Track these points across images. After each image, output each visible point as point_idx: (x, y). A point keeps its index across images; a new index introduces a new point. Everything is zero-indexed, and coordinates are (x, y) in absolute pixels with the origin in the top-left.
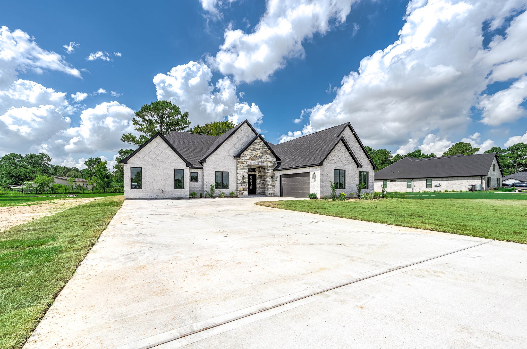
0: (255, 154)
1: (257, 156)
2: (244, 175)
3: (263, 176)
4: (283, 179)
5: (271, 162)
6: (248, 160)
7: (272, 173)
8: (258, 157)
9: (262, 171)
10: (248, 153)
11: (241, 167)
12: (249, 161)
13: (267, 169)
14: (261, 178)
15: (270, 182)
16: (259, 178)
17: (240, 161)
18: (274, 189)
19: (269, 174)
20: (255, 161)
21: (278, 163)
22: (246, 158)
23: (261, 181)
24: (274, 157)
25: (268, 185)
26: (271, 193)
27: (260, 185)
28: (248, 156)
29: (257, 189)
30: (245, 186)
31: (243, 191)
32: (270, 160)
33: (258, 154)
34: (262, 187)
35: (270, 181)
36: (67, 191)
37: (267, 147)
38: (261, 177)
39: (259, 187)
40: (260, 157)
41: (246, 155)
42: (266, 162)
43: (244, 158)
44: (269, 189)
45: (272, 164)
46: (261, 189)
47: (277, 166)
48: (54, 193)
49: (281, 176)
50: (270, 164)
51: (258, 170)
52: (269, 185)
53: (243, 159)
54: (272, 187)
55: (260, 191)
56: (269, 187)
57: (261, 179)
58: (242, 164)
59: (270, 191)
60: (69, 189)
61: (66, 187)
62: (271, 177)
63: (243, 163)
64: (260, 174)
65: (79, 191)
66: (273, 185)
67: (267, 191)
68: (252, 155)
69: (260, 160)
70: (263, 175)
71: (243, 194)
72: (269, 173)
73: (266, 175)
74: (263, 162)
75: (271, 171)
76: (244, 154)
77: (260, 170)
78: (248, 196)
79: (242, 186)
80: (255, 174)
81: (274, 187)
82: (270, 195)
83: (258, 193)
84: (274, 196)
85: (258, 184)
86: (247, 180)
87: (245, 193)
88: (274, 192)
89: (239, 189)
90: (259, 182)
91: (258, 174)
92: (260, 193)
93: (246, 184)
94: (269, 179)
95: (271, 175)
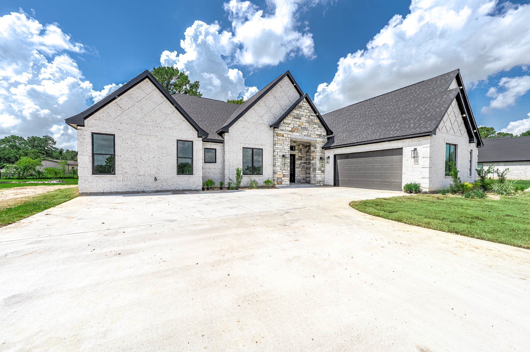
0: (299, 123)
1: (302, 126)
2: (284, 154)
3: (304, 157)
4: (339, 161)
5: (320, 136)
6: (290, 131)
7: (321, 152)
8: (304, 128)
9: (303, 149)
10: (289, 122)
11: (280, 142)
12: (292, 133)
13: (313, 146)
14: (301, 160)
15: (319, 165)
16: (299, 160)
17: (279, 132)
18: (323, 176)
19: (317, 154)
20: (299, 134)
21: (328, 139)
22: (287, 128)
23: (301, 163)
24: (323, 129)
25: (315, 169)
26: (320, 181)
27: (300, 169)
28: (290, 126)
29: (296, 175)
30: (285, 171)
31: (283, 179)
32: (319, 133)
33: (304, 124)
34: (303, 172)
35: (319, 163)
36: (58, 176)
37: (315, 115)
38: (301, 158)
39: (298, 172)
40: (306, 128)
41: (287, 123)
42: (313, 136)
43: (284, 128)
44: (317, 176)
45: (321, 140)
46: (301, 176)
47: (328, 142)
48: (41, 178)
49: (335, 156)
50: (318, 139)
51: (298, 148)
52: (317, 169)
53: (282, 130)
54: (320, 172)
56: (317, 172)
57: (301, 161)
58: (282, 138)
59: (318, 178)
60: (59, 173)
61: (56, 171)
62: (319, 158)
63: (283, 136)
64: (300, 153)
65: (72, 176)
66: (322, 169)
67: (313, 178)
68: (295, 125)
69: (305, 133)
70: (304, 155)
71: (283, 183)
72: (317, 152)
73: (313, 154)
74: (310, 136)
75: (320, 150)
76: (284, 123)
77: (300, 149)
78: (289, 185)
79: (281, 171)
80: (294, 154)
81: (324, 172)
82: (318, 184)
83: (297, 180)
84: (323, 185)
85: (297, 168)
86: (289, 162)
87: (286, 181)
88: (324, 180)
89: (277, 176)
90: (299, 165)
91: (298, 153)
92: (299, 180)
93: (287, 168)
94: (318, 161)
95: (320, 155)
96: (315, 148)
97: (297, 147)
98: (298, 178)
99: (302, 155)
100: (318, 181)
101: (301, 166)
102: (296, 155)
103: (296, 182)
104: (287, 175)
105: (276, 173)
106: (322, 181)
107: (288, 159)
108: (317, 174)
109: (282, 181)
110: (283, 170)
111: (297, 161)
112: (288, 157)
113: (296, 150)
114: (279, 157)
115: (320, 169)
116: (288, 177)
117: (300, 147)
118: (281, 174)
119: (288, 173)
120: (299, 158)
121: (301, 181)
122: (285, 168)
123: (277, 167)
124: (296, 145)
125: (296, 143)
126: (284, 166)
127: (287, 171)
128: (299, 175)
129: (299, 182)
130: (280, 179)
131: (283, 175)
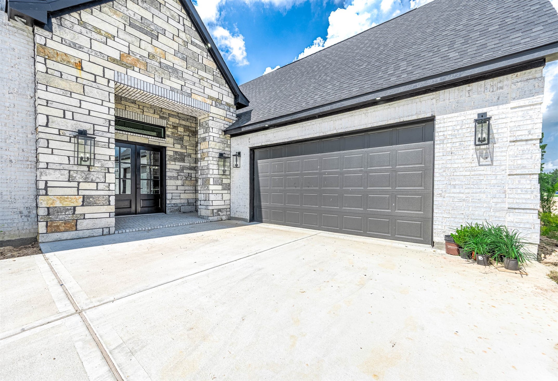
0: (150, 49)
1: (162, 60)
3: (190, 155)
4: (260, 163)
5: (218, 102)
6: (114, 61)
7: (222, 142)
8: (167, 66)
9: (186, 138)
10: (111, 30)
11: (62, 84)
12: (122, 70)
13: (204, 127)
14: (183, 161)
15: (216, 172)
16: (175, 160)
17: (53, 45)
18: (226, 197)
19: (212, 144)
20: (151, 80)
22: (99, 47)
23: (182, 169)
24: (227, 88)
25: (206, 182)
26: (219, 210)
27: (179, 182)
28: (111, 42)
29: (169, 196)
30: (93, 186)
32: (215, 95)
33: (170, 57)
34: (187, 188)
35: (215, 167)
37: (202, 45)
38: (181, 157)
39: (175, 188)
40: (174, 70)
42: (199, 98)
43: (83, 41)
44: (212, 197)
45: (222, 112)
46: (183, 196)
47: (236, 121)
49: (252, 150)
50: (214, 110)
51: (173, 133)
52: (211, 181)
53: (76, 46)
54: (220, 187)
55: (178, 201)
56: (211, 187)
57: (182, 164)
58: (75, 72)
59: (215, 203)
62: (217, 155)
63: (79, 66)
64: (179, 146)
66: (225, 181)
67: (202, 203)
68: (134, 49)
69: (176, 84)
70: (190, 151)
71: (82, 224)
72: (212, 138)
73: (202, 146)
74: (190, 95)
75: (218, 136)
76: (81, 23)
77: (180, 135)
78: (112, 230)
79: (75, 184)
80: (161, 144)
81: (229, 189)
82: (215, 218)
83: (173, 206)
84: (227, 217)
85: (171, 178)
86: (110, 156)
87: (97, 218)
88: (229, 207)
89: (51, 201)
90: (175, 171)
91: (174, 145)
92: (178, 207)
93: (101, 176)
94: (212, 162)
95: (218, 148)
96: (207, 130)
97: (170, 130)
98: (174, 202)
99: (184, 151)
100: (215, 211)
101: (182, 174)
102: (167, 149)
103: (168, 211)
104: (104, 198)
105: (44, 190)
106: (225, 210)
107: (109, 148)
108: (212, 194)
109: (76, 218)
110: (79, 183)
111: (171, 163)
112: (108, 142)
113: (166, 138)
114: (58, 134)
115: (220, 181)
116: (109, 205)
117: (178, 131)
118: (69, 196)
119: (109, 190)
120: (177, 157)
121: (181, 209)
122: (92, 177)
123: (47, 171)
124: (167, 126)
125: (167, 121)
126: (87, 169)
127: (101, 186)
128: (176, 195)
129: (177, 211)
130: (63, 214)
131: (81, 199)
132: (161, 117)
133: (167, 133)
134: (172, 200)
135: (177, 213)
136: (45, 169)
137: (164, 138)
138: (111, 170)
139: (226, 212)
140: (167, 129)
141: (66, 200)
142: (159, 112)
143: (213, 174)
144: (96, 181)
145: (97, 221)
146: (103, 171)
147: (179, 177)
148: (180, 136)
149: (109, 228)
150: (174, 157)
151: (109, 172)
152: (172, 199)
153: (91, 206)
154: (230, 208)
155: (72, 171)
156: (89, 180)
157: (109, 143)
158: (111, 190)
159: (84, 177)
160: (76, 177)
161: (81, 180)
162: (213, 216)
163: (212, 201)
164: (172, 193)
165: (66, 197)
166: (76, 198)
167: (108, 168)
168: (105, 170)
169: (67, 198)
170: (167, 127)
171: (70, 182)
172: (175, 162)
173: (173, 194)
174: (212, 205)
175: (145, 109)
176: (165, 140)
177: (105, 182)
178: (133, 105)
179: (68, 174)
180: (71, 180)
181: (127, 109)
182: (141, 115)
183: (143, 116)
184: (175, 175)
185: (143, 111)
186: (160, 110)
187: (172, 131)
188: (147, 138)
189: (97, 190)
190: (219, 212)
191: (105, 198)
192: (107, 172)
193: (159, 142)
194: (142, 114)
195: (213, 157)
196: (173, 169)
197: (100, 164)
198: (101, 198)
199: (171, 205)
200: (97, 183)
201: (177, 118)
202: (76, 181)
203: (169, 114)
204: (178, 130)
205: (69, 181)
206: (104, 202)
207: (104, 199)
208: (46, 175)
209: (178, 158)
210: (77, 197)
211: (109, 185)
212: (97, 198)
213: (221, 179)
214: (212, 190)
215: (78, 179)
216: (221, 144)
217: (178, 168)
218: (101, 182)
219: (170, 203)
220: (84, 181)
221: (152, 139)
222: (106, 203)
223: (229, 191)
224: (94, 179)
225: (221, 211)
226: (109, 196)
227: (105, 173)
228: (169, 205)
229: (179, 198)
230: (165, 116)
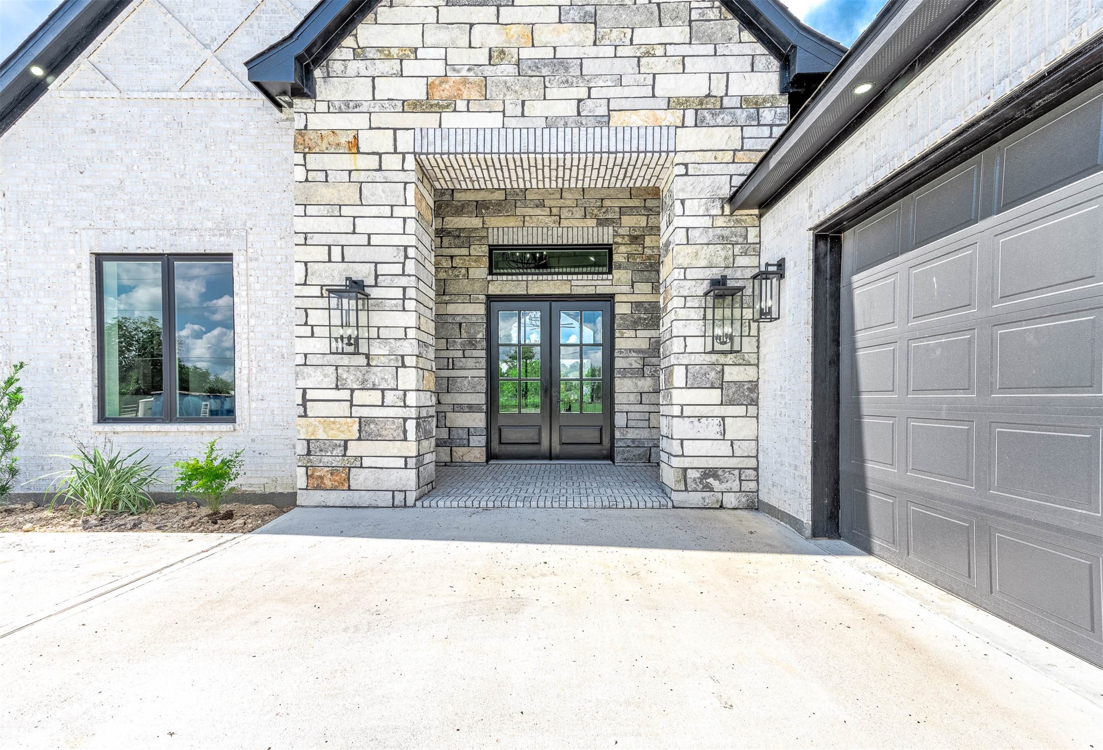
0: (491, 37)
1: (526, 53)
2: (363, 273)
5: (706, 108)
6: (414, 106)
7: (724, 241)
8: (538, 63)
10: (411, 37)
11: (327, 193)
12: (430, 120)
13: (667, 209)
15: (696, 345)
16: (635, 325)
17: (315, 122)
18: (739, 428)
20: (495, 120)
22: (388, 88)
24: (750, 44)
25: (669, 379)
26: (711, 473)
27: (647, 384)
28: (410, 67)
29: (619, 420)
30: (375, 398)
31: (354, 449)
33: (544, 35)
35: (695, 328)
38: (652, 317)
39: (633, 398)
40: (559, 63)
41: (385, 53)
42: (635, 119)
43: (361, 91)
44: (681, 428)
45: (724, 138)
49: (828, 238)
50: (690, 138)
52: (679, 377)
53: (349, 107)
54: (714, 395)
55: (644, 434)
56: (679, 396)
57: (655, 334)
58: (348, 162)
59: (690, 448)
62: (702, 289)
63: (354, 147)
64: (646, 287)
66: (733, 374)
67: (665, 443)
68: (454, 57)
69: (557, 102)
71: (359, 478)
73: (665, 269)
74: (604, 121)
75: (707, 222)
76: (359, 53)
78: (411, 497)
79: (346, 395)
80: (601, 290)
81: (755, 402)
82: (695, 498)
83: (629, 446)
84: (744, 500)
85: (625, 372)
86: (406, 328)
87: (382, 468)
88: (752, 463)
89: (311, 429)
90: (634, 354)
91: (633, 287)
92: (642, 449)
93: (389, 373)
94: (682, 313)
95: (704, 263)
96: (671, 213)
97: (623, 249)
98: (631, 434)
100: (692, 474)
101: (654, 360)
102: (617, 298)
103: (618, 458)
104: (394, 423)
105: (301, 407)
106: (736, 472)
107: (404, 310)
108: (681, 416)
109: (348, 465)
110: (352, 390)
111: (625, 335)
112: (402, 297)
113: (614, 271)
114: (320, 295)
115: (713, 375)
116: (405, 439)
117: (644, 248)
118: (337, 419)
119: (405, 406)
120: (642, 316)
121: (653, 454)
122: (373, 377)
123: (305, 369)
124: (616, 240)
125: (616, 229)
126: (366, 361)
127: (390, 397)
128: (638, 416)
129: (641, 459)
130: (329, 454)
131: (356, 427)
132: (602, 223)
133: (616, 258)
134: (627, 430)
135: (642, 464)
136: (301, 367)
137: (610, 272)
138: (410, 361)
139: (741, 480)
140: (615, 249)
141: (332, 426)
142: (596, 212)
143: (685, 353)
144: (380, 387)
145: (383, 474)
146: (393, 363)
147: (647, 370)
148: (650, 259)
149: (405, 491)
150: (633, 317)
151: (404, 366)
152: (627, 427)
153: (372, 440)
154: (756, 469)
155: (341, 367)
156: (368, 385)
157: (404, 299)
158: (408, 406)
159: (360, 380)
160: (348, 380)
161: (355, 386)
162: (686, 490)
163: (682, 440)
164: (627, 412)
165: (332, 419)
166: (348, 423)
167: (403, 356)
168: (397, 360)
169: (334, 423)
170: (616, 243)
171: (339, 389)
172: (636, 330)
173: (631, 416)
174: (683, 456)
175: (565, 213)
176: (610, 277)
177: (397, 389)
178: (538, 211)
179: (335, 375)
180: (340, 387)
181: (526, 224)
182: (555, 229)
183: (560, 229)
184: (635, 365)
185: (560, 218)
186: (599, 204)
187: (629, 250)
188: (567, 280)
189: (382, 406)
190: (711, 480)
191: (396, 424)
192: (401, 365)
193: (596, 286)
194: (557, 226)
195: (685, 297)
196: (630, 350)
197: (388, 348)
198: (389, 423)
199: (625, 443)
200: (383, 390)
201: (643, 212)
202: (348, 387)
203: (620, 208)
204: (643, 244)
205: (337, 388)
206: (395, 434)
207: (394, 427)
208: (304, 378)
209: (645, 319)
210: (349, 420)
211: (405, 395)
212: (383, 425)
213: (719, 368)
214: (682, 406)
215: (350, 384)
216: (719, 247)
217: (644, 345)
218: (390, 387)
219: (622, 437)
220: (361, 387)
221: (577, 280)
222: (399, 435)
223: (752, 410)
224: (377, 382)
225: (716, 477)
226: (405, 420)
227: (397, 368)
228: (620, 444)
229: (645, 424)
230: (610, 217)
